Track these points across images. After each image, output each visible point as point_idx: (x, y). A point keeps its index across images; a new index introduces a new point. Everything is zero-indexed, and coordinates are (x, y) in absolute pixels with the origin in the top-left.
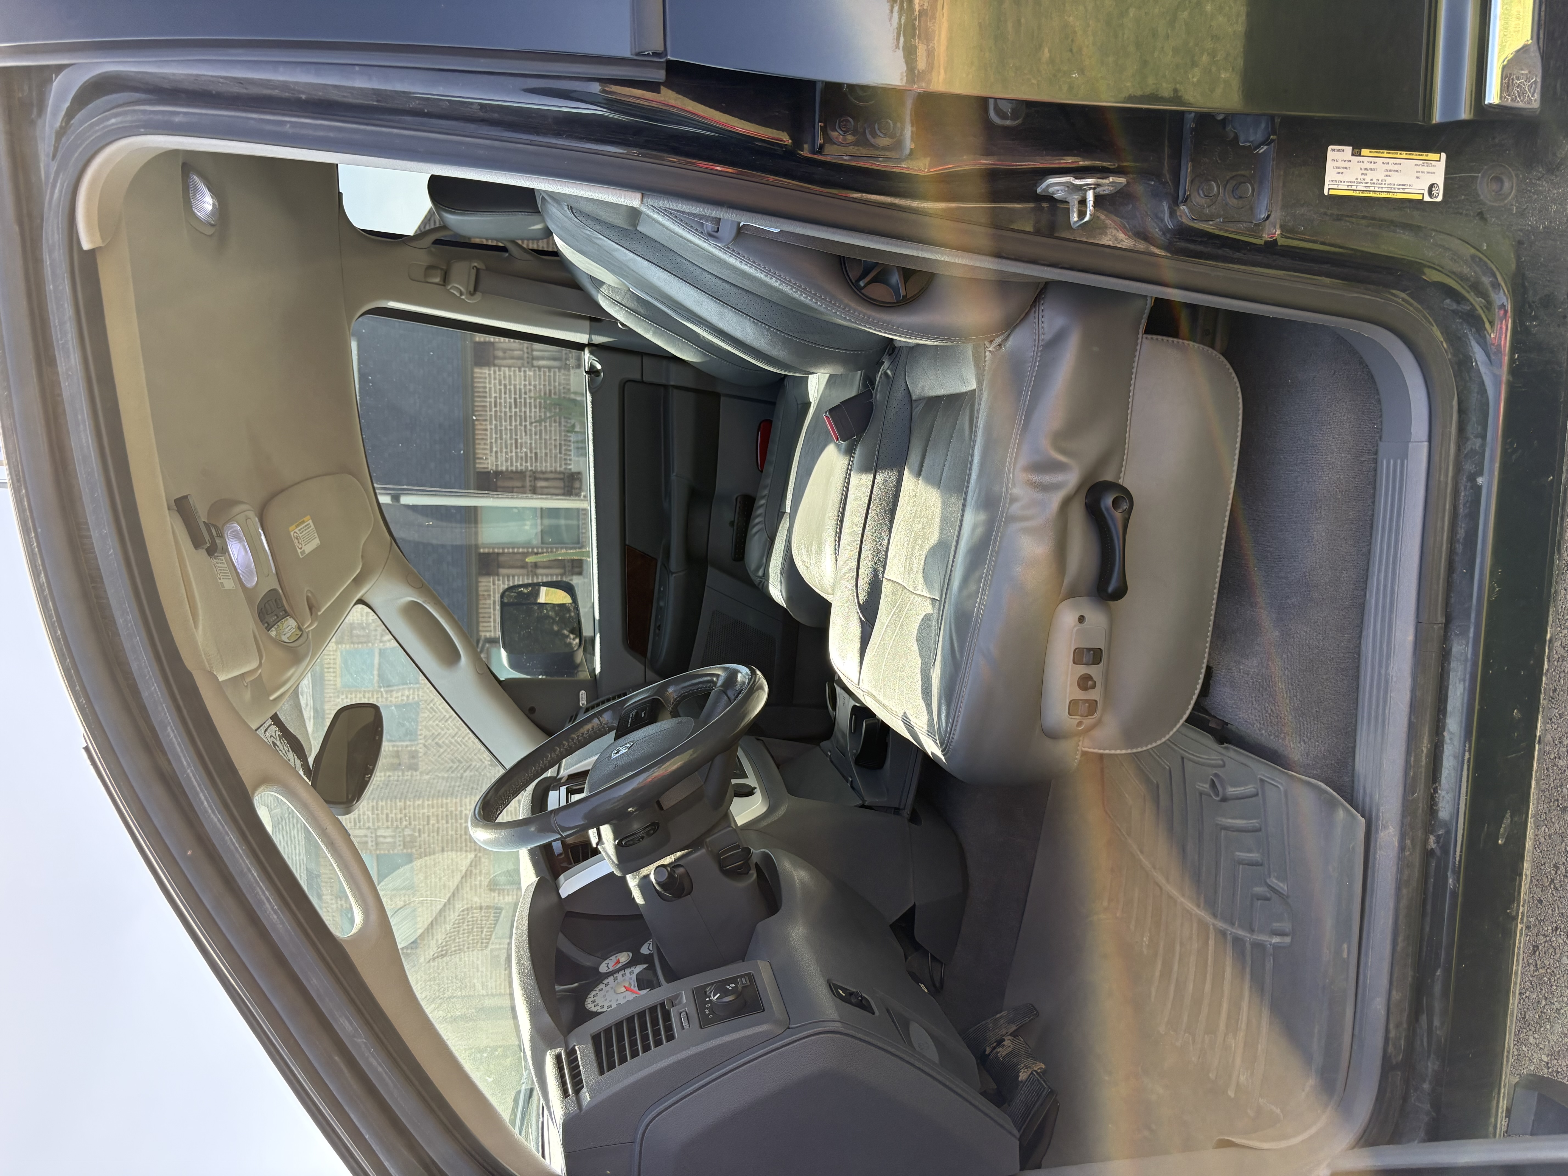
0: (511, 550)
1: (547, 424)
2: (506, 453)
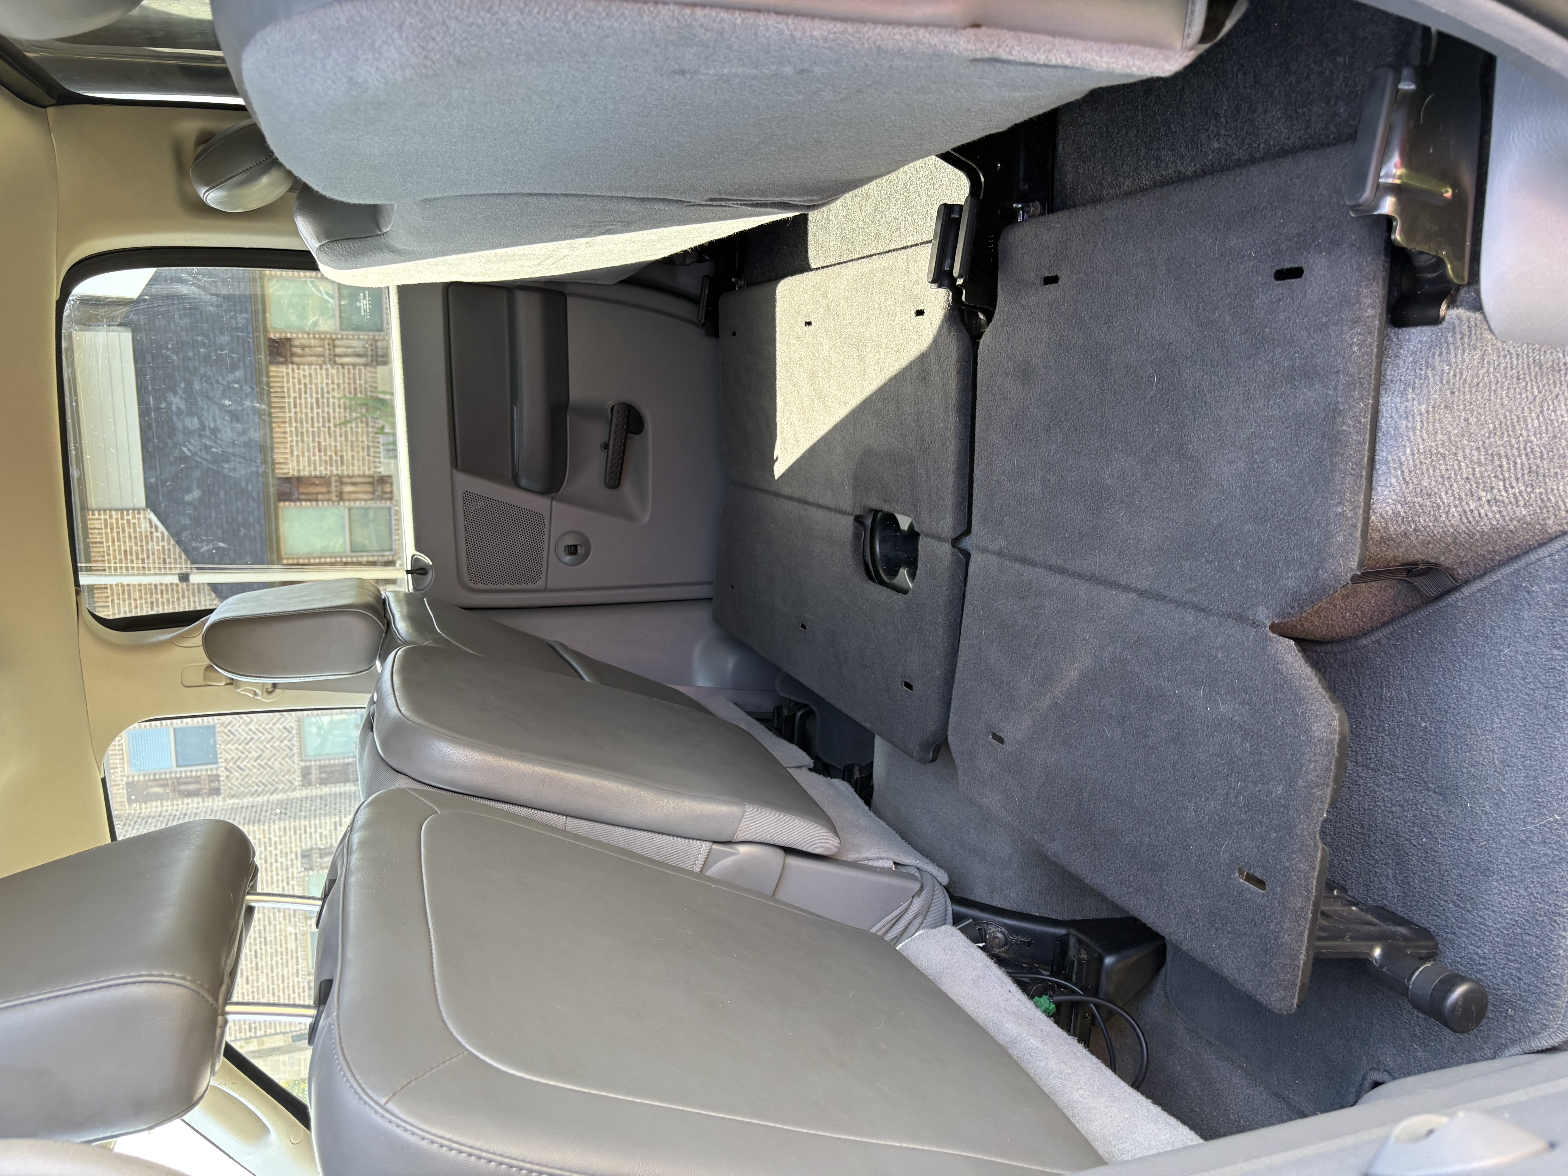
0: (317, 560)
1: (354, 425)
2: (309, 457)
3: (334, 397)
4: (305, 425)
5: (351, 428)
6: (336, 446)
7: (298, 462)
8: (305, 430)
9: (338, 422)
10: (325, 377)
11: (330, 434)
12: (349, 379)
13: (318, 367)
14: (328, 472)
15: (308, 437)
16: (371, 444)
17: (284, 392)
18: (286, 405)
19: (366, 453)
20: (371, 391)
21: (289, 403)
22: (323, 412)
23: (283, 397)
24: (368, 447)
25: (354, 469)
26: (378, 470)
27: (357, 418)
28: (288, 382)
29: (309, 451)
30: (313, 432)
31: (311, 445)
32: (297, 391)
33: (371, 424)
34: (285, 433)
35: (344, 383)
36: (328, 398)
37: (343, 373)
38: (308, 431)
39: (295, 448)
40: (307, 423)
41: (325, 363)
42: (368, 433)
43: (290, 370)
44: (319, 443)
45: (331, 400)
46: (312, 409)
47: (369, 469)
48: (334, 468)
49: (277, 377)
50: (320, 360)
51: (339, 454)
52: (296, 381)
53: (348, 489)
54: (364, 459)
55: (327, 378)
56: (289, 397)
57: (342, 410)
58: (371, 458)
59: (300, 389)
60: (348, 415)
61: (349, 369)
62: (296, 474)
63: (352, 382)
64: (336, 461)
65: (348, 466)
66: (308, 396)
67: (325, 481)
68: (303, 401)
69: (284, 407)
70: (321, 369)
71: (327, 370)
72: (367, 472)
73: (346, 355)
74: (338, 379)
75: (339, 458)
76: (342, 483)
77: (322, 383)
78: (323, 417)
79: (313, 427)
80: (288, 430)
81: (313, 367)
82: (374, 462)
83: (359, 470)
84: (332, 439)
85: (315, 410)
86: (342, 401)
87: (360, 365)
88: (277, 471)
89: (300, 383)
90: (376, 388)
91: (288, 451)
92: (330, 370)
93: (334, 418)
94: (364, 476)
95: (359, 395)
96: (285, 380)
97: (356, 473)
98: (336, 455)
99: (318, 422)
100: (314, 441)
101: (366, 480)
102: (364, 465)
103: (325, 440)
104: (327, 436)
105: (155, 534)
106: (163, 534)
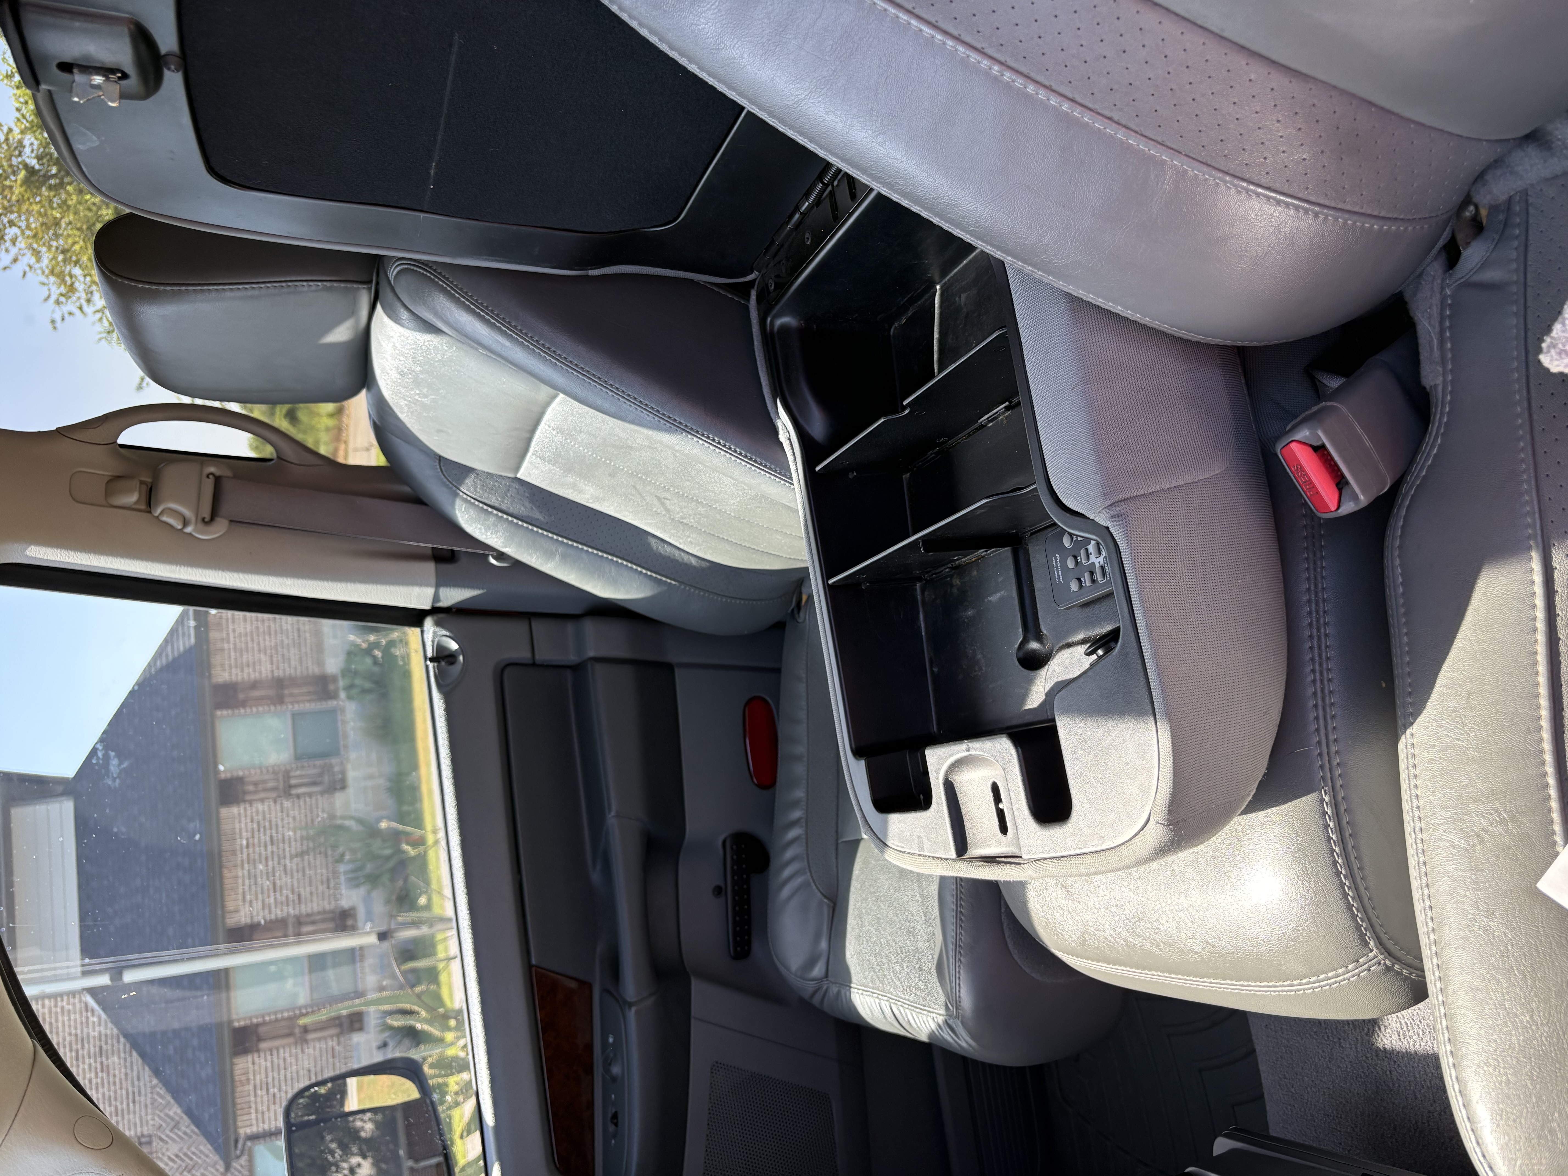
0: (273, 1017)
1: (311, 857)
2: (263, 901)
3: (289, 831)
4: (258, 866)
5: (309, 860)
6: (292, 884)
7: (251, 909)
8: (258, 871)
10: (279, 811)
11: (285, 871)
12: (305, 809)
13: (272, 802)
14: (285, 914)
15: (262, 878)
16: (331, 876)
17: (235, 834)
18: (238, 847)
19: (326, 887)
20: (329, 819)
21: (241, 844)
22: (278, 848)
23: (235, 839)
24: (328, 879)
25: (314, 906)
26: (340, 904)
27: (314, 849)
28: (240, 822)
29: (263, 893)
30: (267, 872)
31: (265, 887)
32: (250, 831)
33: (330, 853)
34: (237, 877)
35: (300, 814)
36: (283, 833)
37: (299, 805)
38: (261, 872)
39: (248, 893)
40: (260, 863)
41: (279, 796)
42: (327, 863)
43: (242, 811)
44: (274, 883)
45: (287, 835)
47: (330, 907)
48: (291, 909)
49: (228, 818)
50: (274, 794)
51: (297, 892)
52: (248, 819)
55: (282, 813)
56: (241, 839)
57: (298, 843)
58: (331, 891)
59: (253, 829)
60: (305, 846)
61: (305, 800)
62: (249, 921)
63: (309, 812)
64: (293, 900)
65: (306, 904)
66: (262, 834)
67: (280, 923)
68: (256, 841)
69: (235, 850)
70: (275, 803)
71: (282, 804)
72: (328, 910)
73: (301, 786)
74: (294, 811)
75: (296, 897)
76: (300, 923)
77: (277, 818)
78: (278, 855)
79: (267, 867)
80: (240, 874)
81: (266, 803)
82: (335, 898)
83: (318, 906)
84: (289, 877)
85: (269, 849)
86: (298, 833)
87: (316, 793)
88: (228, 922)
89: (252, 821)
90: (334, 815)
91: (240, 897)
92: (285, 804)
93: (290, 852)
94: (324, 913)
95: (316, 825)
96: (236, 820)
97: (316, 910)
98: (293, 893)
99: (273, 860)
100: (268, 882)
101: (327, 916)
102: (324, 900)
103: (281, 880)
104: (283, 873)
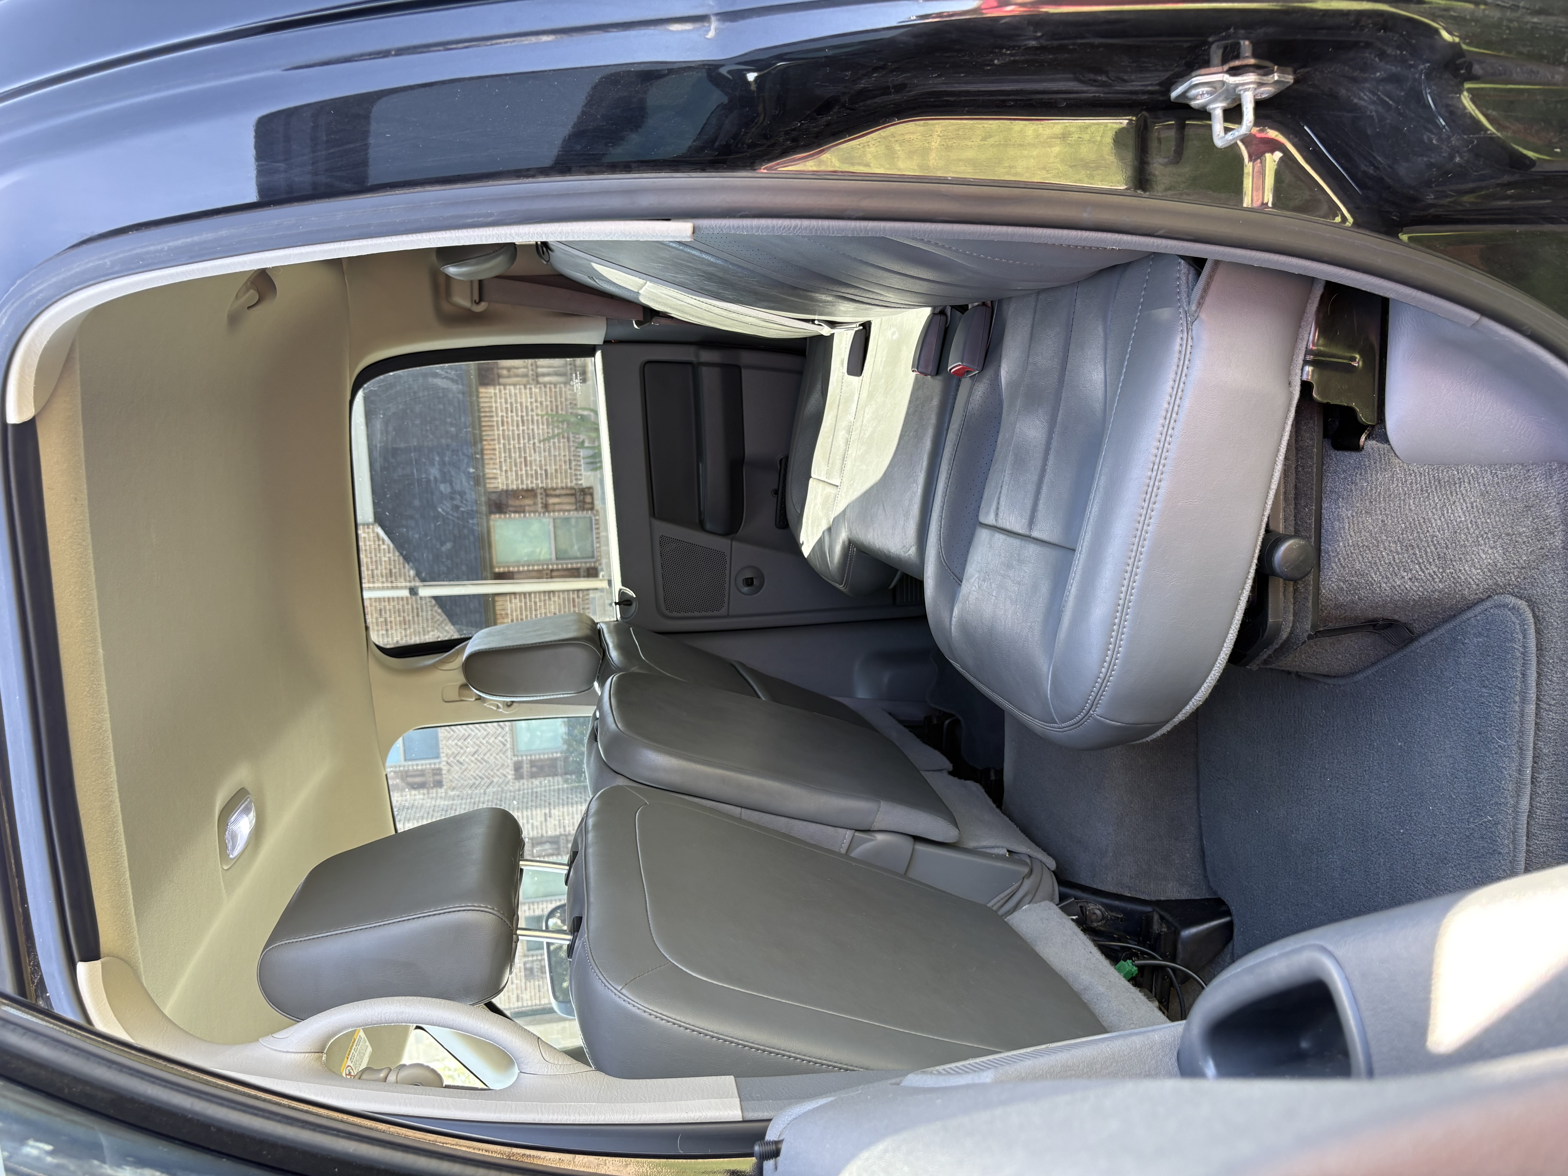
0: (526, 568)
1: (556, 440)
2: (516, 472)
3: (537, 415)
4: (512, 442)
5: (554, 443)
6: (540, 461)
7: (507, 478)
8: (512, 446)
9: (542, 438)
10: (529, 396)
11: (535, 450)
12: (551, 397)
13: (522, 387)
14: (534, 485)
15: (515, 452)
16: (572, 458)
17: (492, 412)
18: (495, 424)
19: (568, 466)
20: (571, 408)
21: (497, 421)
22: (528, 429)
23: (492, 416)
24: (570, 460)
25: (557, 482)
26: (580, 482)
27: (558, 434)
28: (496, 402)
29: (516, 466)
30: (519, 448)
31: (518, 460)
32: (504, 410)
33: (571, 439)
34: (495, 449)
35: (546, 400)
36: (532, 416)
37: (546, 392)
38: (514, 447)
39: (503, 464)
40: (514, 439)
41: (528, 383)
42: (569, 447)
43: (497, 391)
44: (525, 458)
45: (535, 418)
46: (518, 426)
47: (571, 482)
48: (539, 481)
49: (486, 397)
50: (524, 380)
51: (544, 468)
52: (503, 400)
53: (552, 500)
54: (566, 472)
55: (531, 397)
56: (497, 416)
57: (545, 427)
58: (573, 471)
59: (507, 409)
60: (550, 431)
61: (550, 389)
62: (505, 488)
63: (553, 400)
64: (541, 474)
65: (552, 479)
66: (514, 414)
67: (530, 492)
68: (510, 420)
69: (492, 426)
70: (525, 388)
71: (530, 389)
72: (569, 485)
73: (548, 374)
74: (541, 397)
75: (544, 472)
76: (547, 495)
77: (526, 402)
78: (528, 434)
79: (519, 443)
80: (497, 447)
81: (518, 387)
82: (576, 475)
83: (562, 482)
84: (537, 454)
85: (521, 428)
86: (545, 417)
87: (560, 383)
88: (488, 486)
89: (506, 403)
90: (576, 405)
91: (498, 466)
92: (533, 390)
93: (539, 434)
94: (567, 488)
95: (560, 412)
96: (493, 400)
97: (560, 485)
98: (541, 469)
99: (524, 439)
100: (520, 457)
101: (568, 492)
102: (566, 477)
103: (530, 456)
104: (533, 452)
105: (382, 547)
106: (388, 546)
